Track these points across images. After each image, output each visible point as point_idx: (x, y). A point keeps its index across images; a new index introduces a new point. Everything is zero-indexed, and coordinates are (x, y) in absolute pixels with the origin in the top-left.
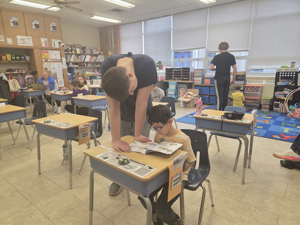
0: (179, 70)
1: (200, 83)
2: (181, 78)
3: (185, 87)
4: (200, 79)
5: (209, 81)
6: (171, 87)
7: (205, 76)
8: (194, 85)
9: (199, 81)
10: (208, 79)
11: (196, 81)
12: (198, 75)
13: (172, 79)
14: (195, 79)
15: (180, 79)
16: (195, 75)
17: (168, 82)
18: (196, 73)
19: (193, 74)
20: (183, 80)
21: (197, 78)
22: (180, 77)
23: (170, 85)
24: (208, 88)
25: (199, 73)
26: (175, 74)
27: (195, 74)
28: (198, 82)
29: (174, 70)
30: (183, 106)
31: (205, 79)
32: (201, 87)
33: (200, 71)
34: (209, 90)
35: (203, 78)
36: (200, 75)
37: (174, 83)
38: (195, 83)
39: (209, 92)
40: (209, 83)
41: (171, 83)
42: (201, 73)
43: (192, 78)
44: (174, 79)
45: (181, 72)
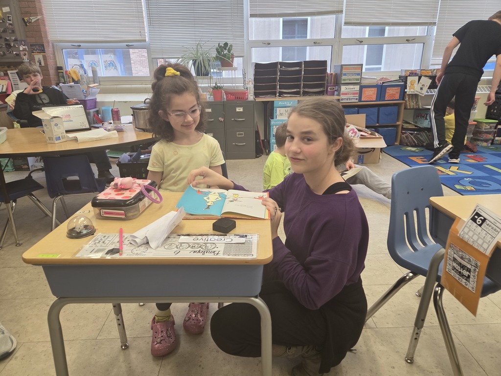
0: (298, 68)
1: (356, 99)
2: (302, 90)
4: (357, 88)
5: (374, 93)
6: (281, 114)
7: (364, 82)
9: (354, 94)
10: (373, 89)
11: (346, 94)
12: (350, 80)
13: (275, 93)
14: (342, 90)
15: (298, 93)
16: (345, 80)
18: (345, 75)
19: (337, 76)
20: (305, 94)
21: (347, 87)
22: (298, 87)
23: (278, 111)
24: (375, 110)
25: (353, 74)
27: (343, 77)
28: (351, 96)
29: (281, 67)
31: (363, 89)
32: (358, 110)
33: (356, 69)
34: (377, 114)
35: (362, 88)
36: (357, 79)
37: (292, 103)
38: (342, 99)
39: (376, 120)
40: (374, 97)
41: (280, 103)
42: (358, 74)
43: (329, 88)
44: (281, 94)
45: (303, 73)
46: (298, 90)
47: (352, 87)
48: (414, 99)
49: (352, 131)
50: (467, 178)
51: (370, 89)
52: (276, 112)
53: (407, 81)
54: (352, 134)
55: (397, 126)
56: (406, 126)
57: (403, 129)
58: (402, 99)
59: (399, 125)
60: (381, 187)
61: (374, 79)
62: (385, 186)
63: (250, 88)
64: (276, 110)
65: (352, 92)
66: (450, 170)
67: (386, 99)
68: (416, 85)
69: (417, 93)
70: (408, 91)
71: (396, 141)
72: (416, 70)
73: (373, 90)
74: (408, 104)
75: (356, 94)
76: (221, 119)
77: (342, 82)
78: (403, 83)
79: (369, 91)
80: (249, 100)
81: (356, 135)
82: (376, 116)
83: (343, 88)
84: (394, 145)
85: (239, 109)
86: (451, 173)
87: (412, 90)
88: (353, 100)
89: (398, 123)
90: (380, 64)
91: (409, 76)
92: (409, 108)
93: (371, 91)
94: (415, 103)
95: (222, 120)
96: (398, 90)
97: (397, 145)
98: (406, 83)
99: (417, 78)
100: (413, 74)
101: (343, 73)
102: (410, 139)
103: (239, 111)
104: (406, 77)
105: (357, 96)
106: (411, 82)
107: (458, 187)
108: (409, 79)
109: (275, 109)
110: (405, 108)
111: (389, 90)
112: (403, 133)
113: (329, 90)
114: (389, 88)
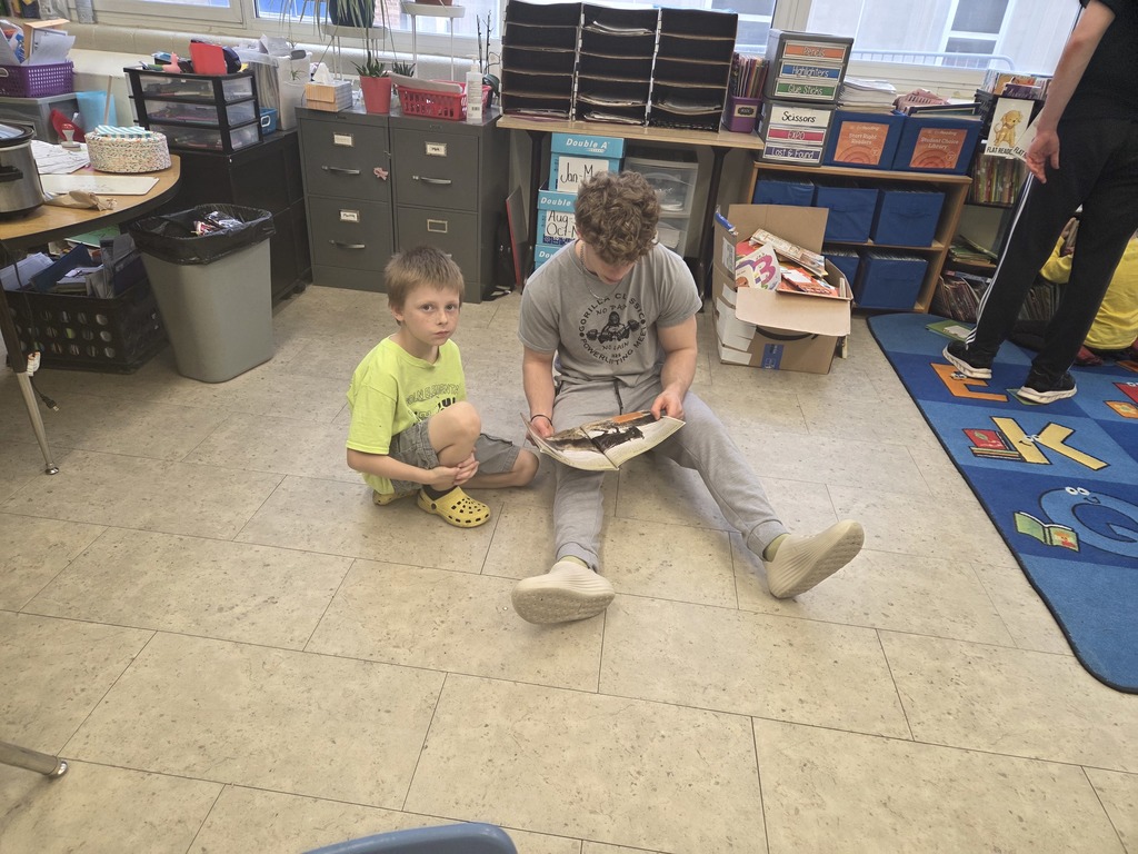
0: (641, 32)
1: (816, 155)
2: (648, 105)
3: (676, 179)
4: (823, 118)
5: (875, 142)
6: (571, 177)
7: (852, 102)
8: (761, 171)
9: (809, 137)
10: (876, 128)
11: (783, 134)
12: (803, 89)
13: (565, 106)
14: (773, 119)
15: (637, 113)
16: (786, 88)
17: (549, 134)
18: (789, 70)
19: (766, 73)
20: (660, 119)
21: (790, 111)
22: (641, 92)
23: (562, 167)
24: (870, 197)
25: (816, 72)
26: (586, 65)
27: (783, 79)
28: (800, 144)
29: (588, 22)
30: (746, 359)
31: (845, 124)
32: (816, 189)
33: (829, 53)
34: (872, 209)
35: (839, 119)
36: (826, 90)
37: (605, 146)
38: (770, 151)
39: (867, 229)
40: (876, 154)
41: (570, 142)
42: (833, 74)
43: (738, 107)
44: (584, 111)
45: (657, 49)
46: (639, 103)
47: (807, 113)
48: (1008, 172)
49: (763, 264)
50: (1075, 483)
51: (865, 127)
52: (557, 170)
53: (993, 110)
54: (762, 272)
55: (930, 256)
56: (960, 256)
57: (949, 263)
58: (965, 169)
59: (937, 253)
60: (740, 504)
61: (887, 93)
62: (751, 506)
63: (471, 82)
64: (557, 163)
65: (803, 130)
66: (1040, 440)
67: (912, 166)
68: (1020, 128)
69: (1018, 156)
70: (992, 146)
71: (920, 297)
72: (1031, 80)
73: (873, 132)
74: (983, 187)
75: (817, 137)
76: (382, 173)
77: (778, 94)
78: (978, 119)
79: (863, 132)
80: (469, 122)
81: (770, 278)
82: (871, 216)
83: (778, 116)
84: (910, 310)
85: (436, 149)
86: (1033, 456)
87: (1004, 145)
88: (805, 155)
89: (936, 246)
90: (996, 30)
91: (1005, 96)
92: (983, 199)
93: (869, 133)
94: (1008, 186)
95: (384, 174)
96: (956, 139)
97: (920, 312)
98: (989, 117)
99: (1028, 106)
100: (1017, 90)
101: (785, 62)
102: (966, 298)
103: (434, 152)
104: (995, 99)
105: (818, 146)
106: (1007, 117)
107: (1024, 523)
108: (1004, 107)
109: (553, 158)
110: (971, 200)
111: (927, 136)
112: (948, 279)
113: (736, 114)
114: (930, 131)
